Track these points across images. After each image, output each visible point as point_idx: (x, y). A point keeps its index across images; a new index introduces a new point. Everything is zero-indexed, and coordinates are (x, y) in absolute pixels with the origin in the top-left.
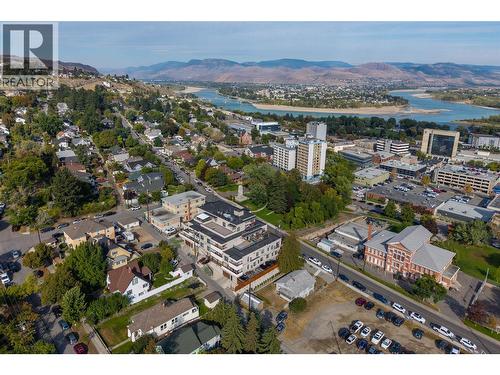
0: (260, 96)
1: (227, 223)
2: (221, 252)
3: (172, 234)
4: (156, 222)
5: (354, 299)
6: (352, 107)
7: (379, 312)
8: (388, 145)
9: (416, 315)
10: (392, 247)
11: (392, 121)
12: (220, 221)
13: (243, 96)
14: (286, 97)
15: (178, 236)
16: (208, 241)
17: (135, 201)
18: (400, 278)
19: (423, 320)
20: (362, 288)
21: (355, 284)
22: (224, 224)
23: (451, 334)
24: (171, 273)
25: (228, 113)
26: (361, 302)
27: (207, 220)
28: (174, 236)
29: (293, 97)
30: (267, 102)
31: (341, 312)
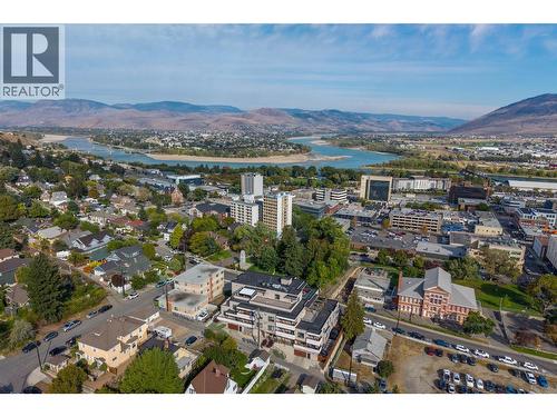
0: (152, 145)
1: (282, 295)
2: (293, 328)
3: (207, 320)
4: (181, 308)
5: (422, 350)
6: (261, 156)
7: (451, 357)
8: (328, 193)
9: (480, 351)
10: (428, 292)
11: (312, 169)
12: (270, 294)
13: (130, 145)
14: (184, 145)
15: (216, 321)
16: (271, 320)
17: (127, 287)
18: (439, 321)
19: (487, 355)
20: (422, 338)
21: (412, 335)
22: (278, 297)
23: (515, 362)
24: (246, 366)
25: (125, 166)
26: (428, 350)
27: (254, 295)
28: (211, 321)
29: (191, 145)
30: (164, 151)
31: (421, 365)
